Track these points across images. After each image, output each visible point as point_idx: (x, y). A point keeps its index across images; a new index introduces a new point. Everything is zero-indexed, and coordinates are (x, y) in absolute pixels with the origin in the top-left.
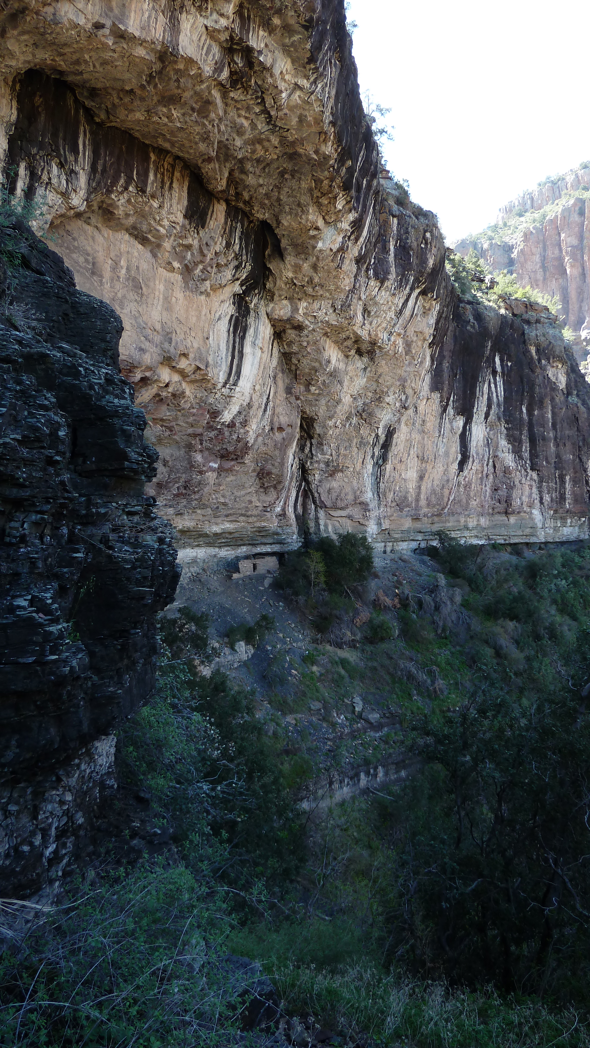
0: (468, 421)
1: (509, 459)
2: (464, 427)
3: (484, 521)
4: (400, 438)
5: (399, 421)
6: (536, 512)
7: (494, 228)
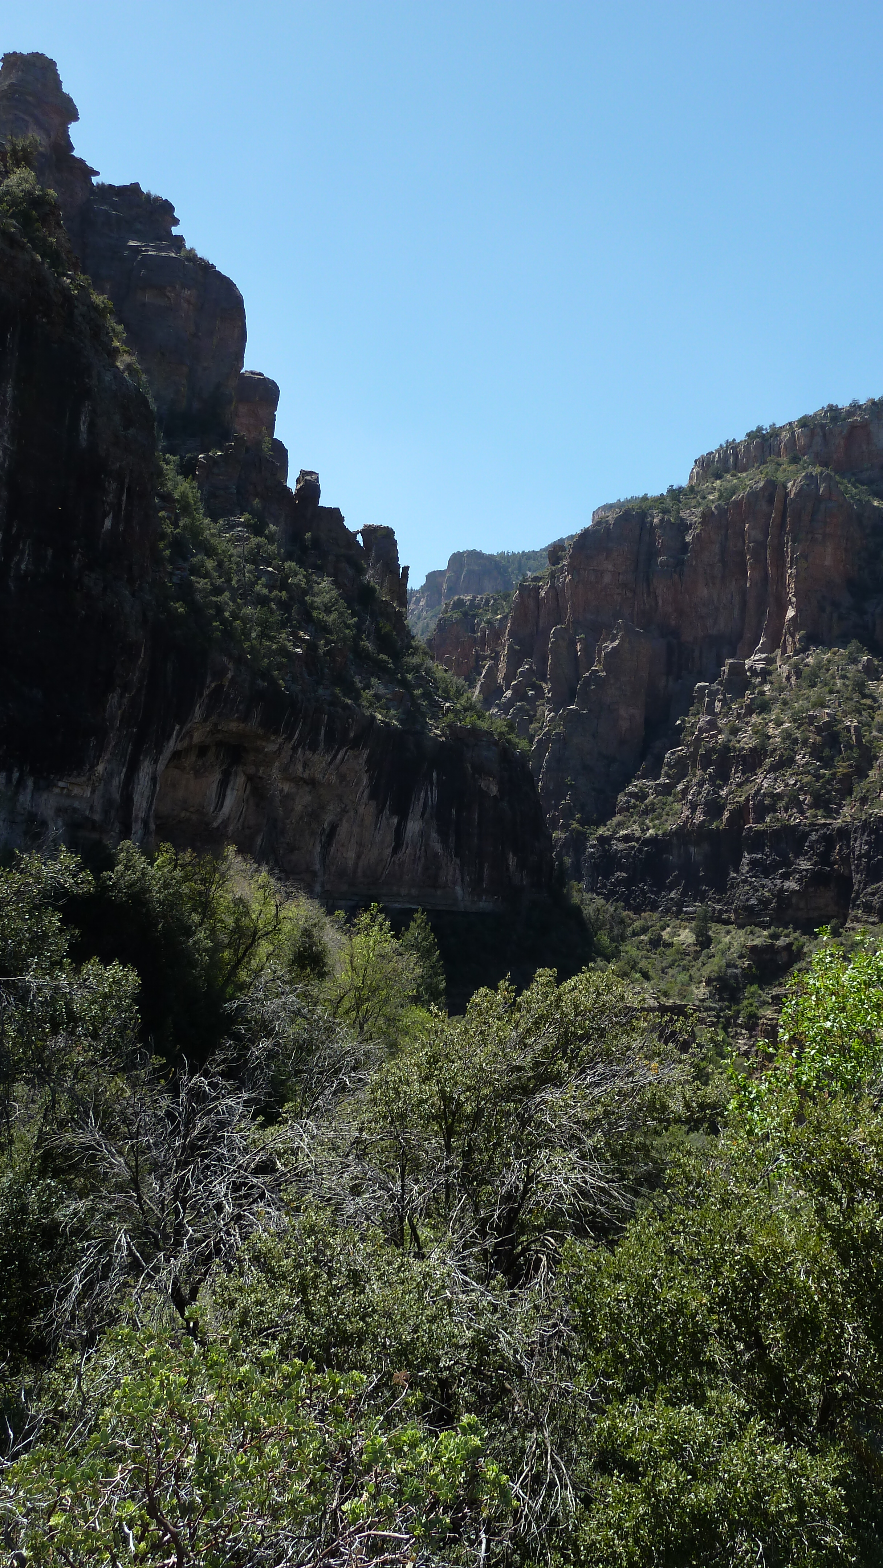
0: (404, 818)
1: (438, 847)
2: (399, 823)
4: (343, 829)
5: (341, 820)
6: (458, 888)
7: (675, 494)
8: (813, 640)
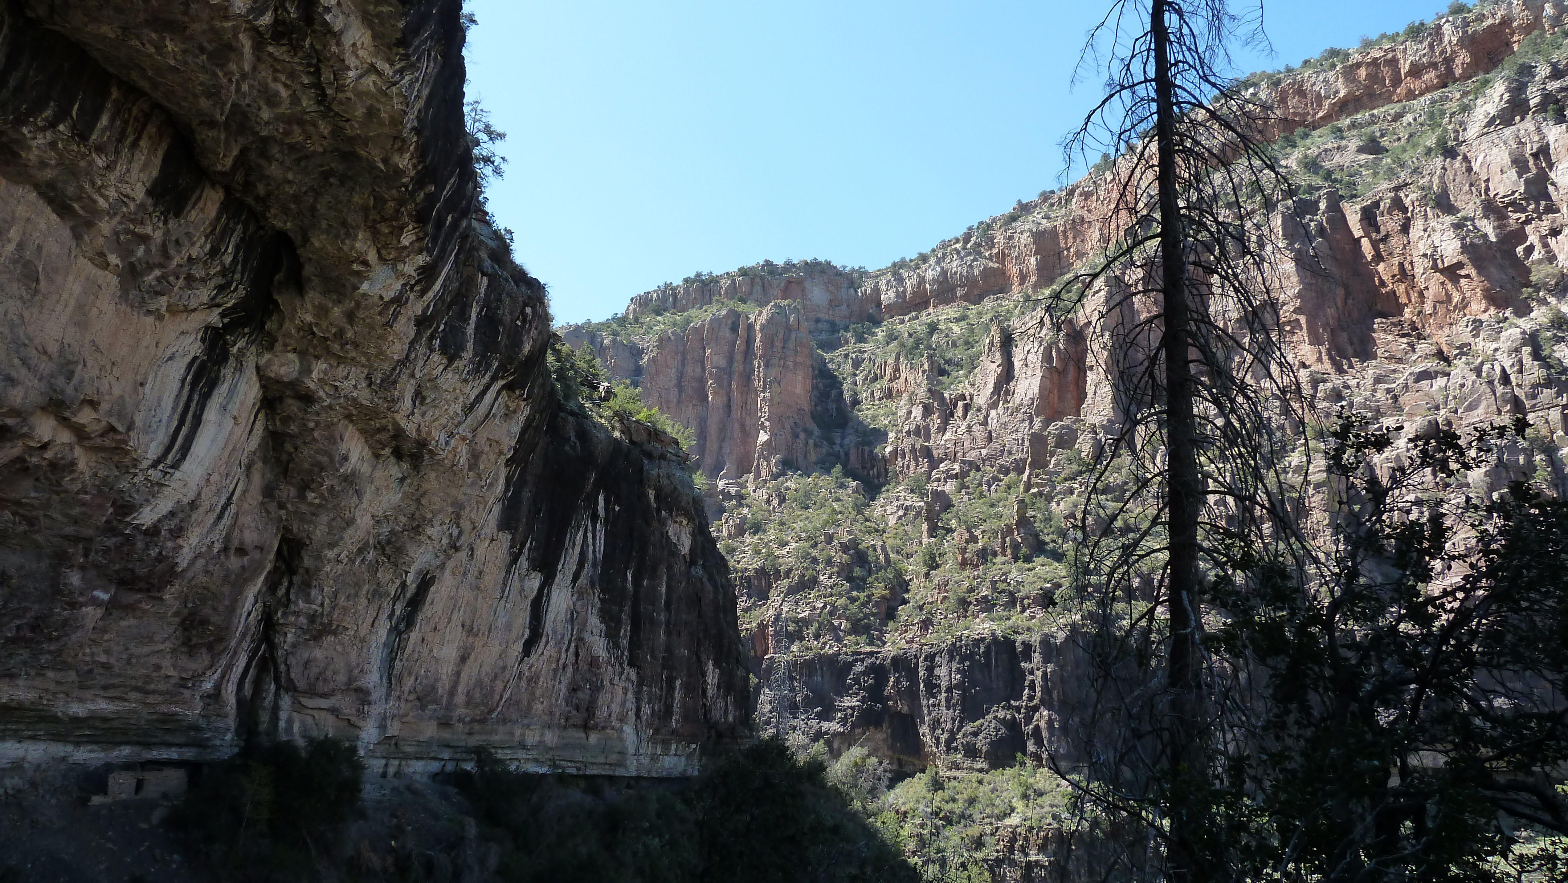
0: (548, 581)
1: (599, 646)
2: (541, 589)
3: (550, 738)
5: (442, 567)
6: (629, 730)
7: (621, 321)
8: (788, 465)
